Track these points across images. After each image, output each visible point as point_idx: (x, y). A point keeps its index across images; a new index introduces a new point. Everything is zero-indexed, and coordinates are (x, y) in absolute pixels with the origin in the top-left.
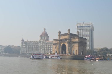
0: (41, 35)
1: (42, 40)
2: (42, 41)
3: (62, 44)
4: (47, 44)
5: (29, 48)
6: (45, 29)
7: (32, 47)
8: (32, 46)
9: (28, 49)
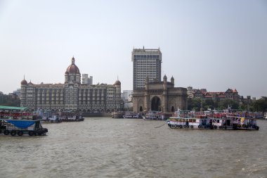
0: (67, 73)
1: (71, 82)
2: (72, 85)
4: (83, 90)
5: (43, 99)
6: (73, 59)
7: (50, 97)
8: (50, 94)
9: (41, 101)
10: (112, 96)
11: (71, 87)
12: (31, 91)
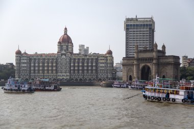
0: (59, 43)
1: (63, 52)
2: (65, 55)
3: (142, 65)
4: (75, 59)
5: (36, 68)
6: (66, 29)
7: (43, 67)
8: (43, 63)
9: (34, 70)
10: (103, 65)
11: (64, 57)
12: (26, 61)
